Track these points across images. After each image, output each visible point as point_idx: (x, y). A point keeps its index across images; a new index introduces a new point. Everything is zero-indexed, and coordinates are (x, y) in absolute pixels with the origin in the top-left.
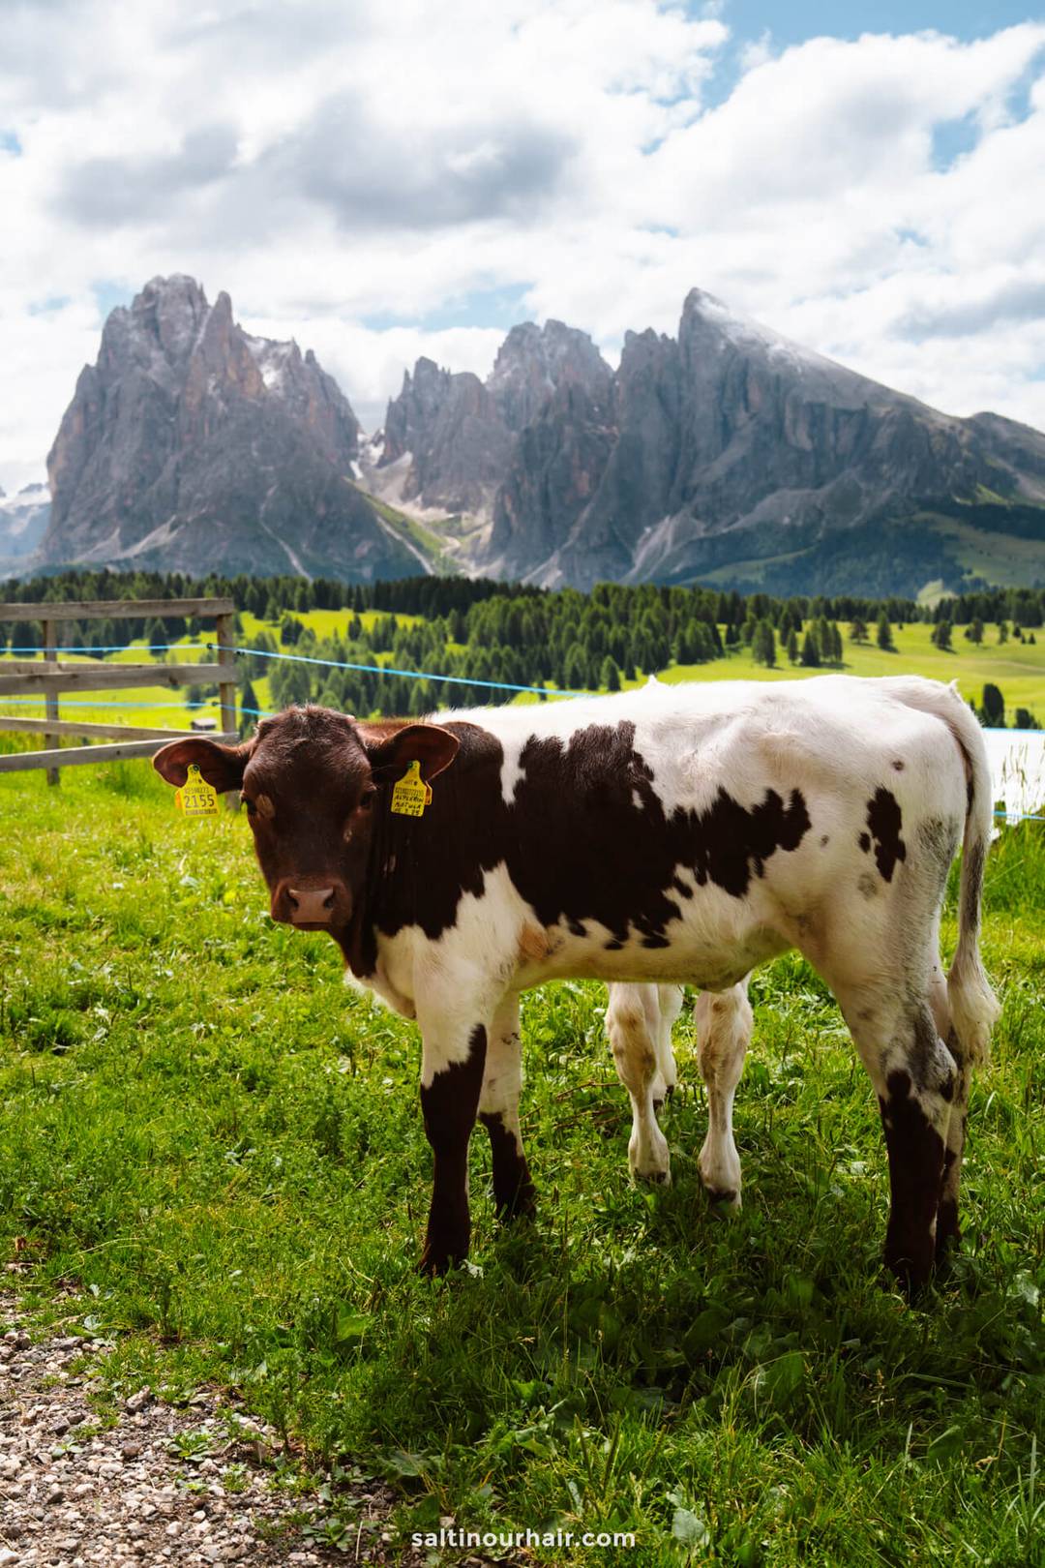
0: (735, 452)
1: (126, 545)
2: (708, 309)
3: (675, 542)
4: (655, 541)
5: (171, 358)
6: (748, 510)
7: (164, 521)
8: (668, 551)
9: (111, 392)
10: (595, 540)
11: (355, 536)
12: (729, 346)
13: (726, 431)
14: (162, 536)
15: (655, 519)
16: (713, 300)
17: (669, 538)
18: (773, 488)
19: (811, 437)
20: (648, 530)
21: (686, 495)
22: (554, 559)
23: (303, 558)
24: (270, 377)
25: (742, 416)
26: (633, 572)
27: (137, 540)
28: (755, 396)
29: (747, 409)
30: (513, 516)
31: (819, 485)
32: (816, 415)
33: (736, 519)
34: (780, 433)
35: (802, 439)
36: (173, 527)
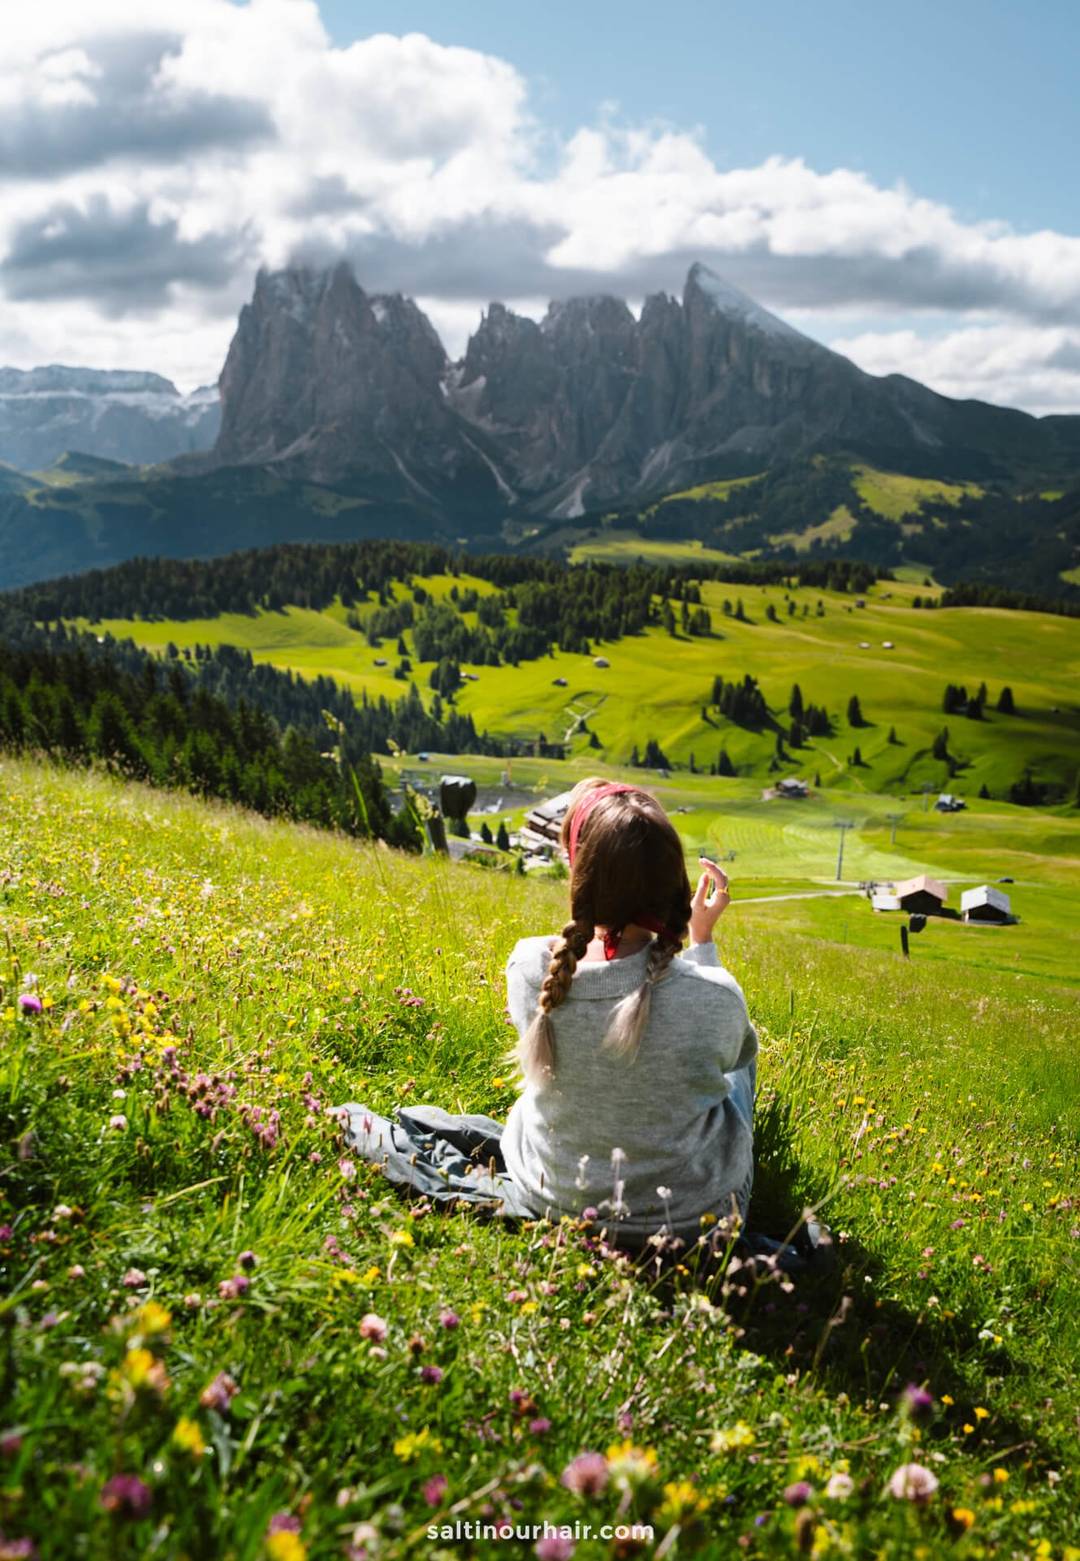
0: (719, 395)
1: (279, 448)
2: (705, 282)
3: (672, 460)
4: (657, 460)
5: (307, 301)
6: (723, 440)
7: (305, 431)
8: (666, 467)
9: (263, 326)
10: (614, 458)
11: (444, 446)
12: (718, 312)
13: (712, 379)
14: (303, 443)
15: (658, 443)
16: (710, 274)
17: (667, 459)
18: (742, 424)
19: (771, 387)
20: (652, 451)
21: (682, 425)
22: (585, 470)
23: (406, 463)
24: (380, 314)
25: (724, 368)
26: (641, 483)
27: (286, 445)
28: (734, 353)
29: (728, 361)
30: (557, 436)
31: (774, 422)
32: (776, 373)
33: (714, 446)
34: (750, 383)
35: (764, 387)
36: (313, 436)
